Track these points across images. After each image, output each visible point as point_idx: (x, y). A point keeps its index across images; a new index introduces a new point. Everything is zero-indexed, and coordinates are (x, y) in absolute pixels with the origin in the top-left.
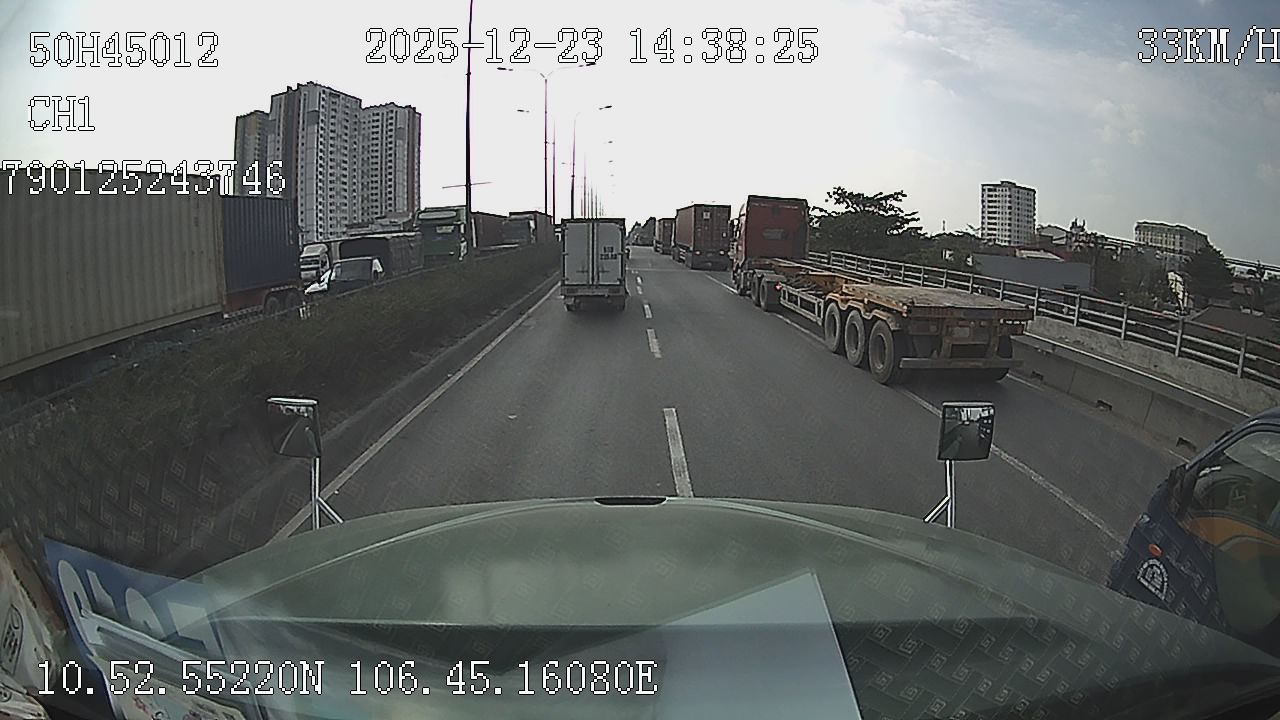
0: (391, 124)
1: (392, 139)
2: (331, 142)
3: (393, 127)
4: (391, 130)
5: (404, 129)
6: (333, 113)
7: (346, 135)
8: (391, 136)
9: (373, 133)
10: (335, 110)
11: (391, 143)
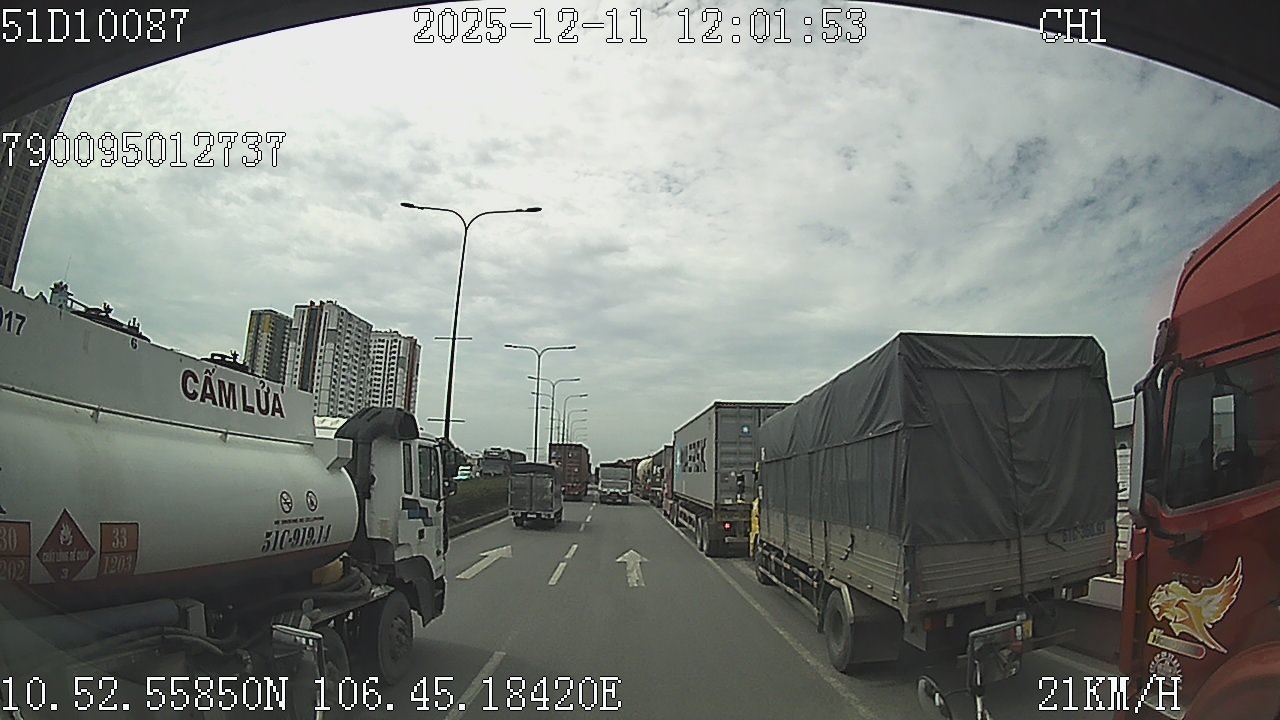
0: (394, 352)
1: (394, 366)
2: (344, 360)
3: (396, 355)
4: (394, 358)
5: (405, 358)
6: (348, 335)
7: (357, 356)
8: (393, 363)
9: (378, 357)
10: (349, 332)
11: (393, 369)
